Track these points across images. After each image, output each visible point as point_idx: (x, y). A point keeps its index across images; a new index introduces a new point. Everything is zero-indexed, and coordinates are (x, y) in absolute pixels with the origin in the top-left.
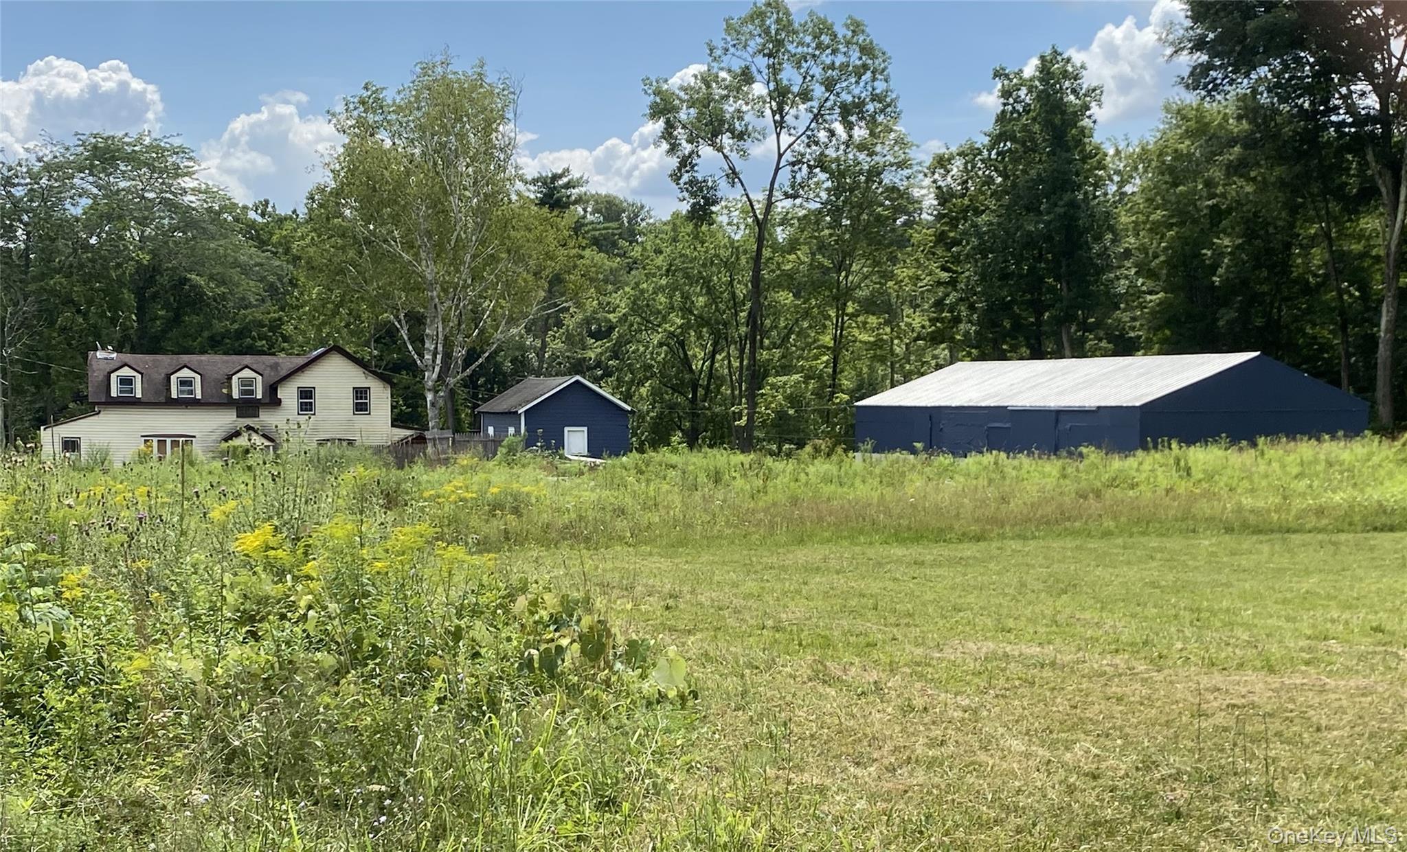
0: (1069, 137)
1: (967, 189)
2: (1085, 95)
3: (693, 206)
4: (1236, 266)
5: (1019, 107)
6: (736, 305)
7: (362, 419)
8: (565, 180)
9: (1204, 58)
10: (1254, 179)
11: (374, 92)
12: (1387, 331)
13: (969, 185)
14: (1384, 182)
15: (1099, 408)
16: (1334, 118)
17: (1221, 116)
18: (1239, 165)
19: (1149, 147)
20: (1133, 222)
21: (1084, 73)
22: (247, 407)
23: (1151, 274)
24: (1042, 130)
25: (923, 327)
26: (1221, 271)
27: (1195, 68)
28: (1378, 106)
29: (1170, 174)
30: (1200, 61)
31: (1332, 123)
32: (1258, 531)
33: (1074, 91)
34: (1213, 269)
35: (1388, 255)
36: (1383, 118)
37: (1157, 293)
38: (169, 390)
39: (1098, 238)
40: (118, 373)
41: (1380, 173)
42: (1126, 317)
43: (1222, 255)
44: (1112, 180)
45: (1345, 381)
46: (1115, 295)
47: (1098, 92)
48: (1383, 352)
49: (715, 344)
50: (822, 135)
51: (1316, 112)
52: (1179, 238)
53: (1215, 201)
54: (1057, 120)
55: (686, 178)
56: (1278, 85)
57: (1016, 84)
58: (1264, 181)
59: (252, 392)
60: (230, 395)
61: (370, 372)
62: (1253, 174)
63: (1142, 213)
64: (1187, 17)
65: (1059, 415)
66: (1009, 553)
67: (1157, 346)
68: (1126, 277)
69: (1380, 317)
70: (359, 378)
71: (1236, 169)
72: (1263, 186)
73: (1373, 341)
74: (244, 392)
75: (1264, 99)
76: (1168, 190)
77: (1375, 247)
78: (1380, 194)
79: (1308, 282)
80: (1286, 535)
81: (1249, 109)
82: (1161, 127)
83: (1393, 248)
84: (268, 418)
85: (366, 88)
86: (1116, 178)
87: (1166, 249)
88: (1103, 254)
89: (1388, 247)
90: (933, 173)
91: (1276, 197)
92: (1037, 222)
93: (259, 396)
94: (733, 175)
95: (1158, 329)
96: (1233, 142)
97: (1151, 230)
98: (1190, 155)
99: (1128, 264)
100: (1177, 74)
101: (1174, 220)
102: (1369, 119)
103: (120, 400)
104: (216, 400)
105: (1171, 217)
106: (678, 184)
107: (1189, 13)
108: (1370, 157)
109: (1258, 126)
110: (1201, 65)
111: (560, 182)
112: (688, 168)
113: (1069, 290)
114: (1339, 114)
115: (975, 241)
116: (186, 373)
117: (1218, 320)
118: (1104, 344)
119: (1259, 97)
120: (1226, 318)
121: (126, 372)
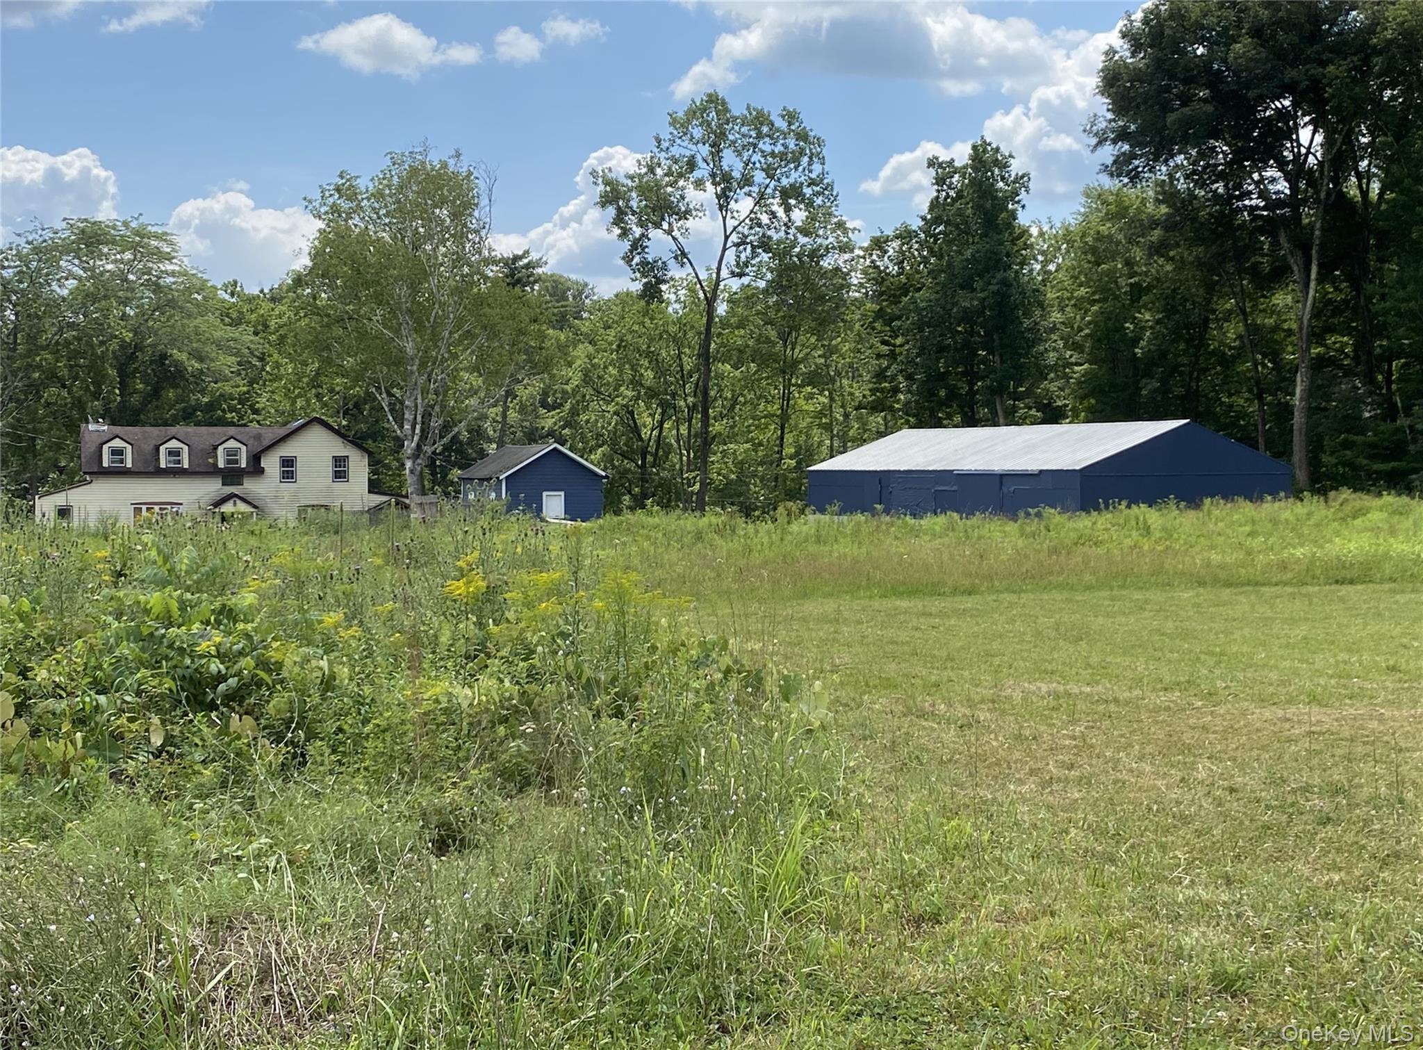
0: (999, 221)
1: (903, 268)
2: (1014, 182)
3: (645, 285)
4: (1156, 338)
5: (952, 193)
6: (684, 378)
7: (340, 486)
8: (525, 261)
9: (1126, 147)
10: (1172, 259)
11: (348, 180)
12: (1301, 400)
13: (905, 264)
14: (1296, 262)
15: (1041, 471)
16: (1247, 202)
17: (1139, 200)
18: (1159, 247)
19: (1072, 229)
20: (1058, 298)
21: (1012, 161)
22: (232, 475)
23: (1077, 347)
24: (974, 214)
25: (864, 396)
26: (1143, 343)
27: (1118, 157)
28: (1287, 191)
29: (1093, 254)
30: (1123, 150)
31: (1245, 206)
32: (1228, 584)
33: (1003, 178)
34: (1135, 341)
35: (1301, 329)
36: (1293, 201)
37: (1081, 365)
38: (158, 460)
39: (1027, 314)
40: (109, 444)
41: (1291, 252)
42: (1053, 387)
43: (1143, 329)
44: (1037, 260)
45: (1262, 446)
46: (1046, 367)
47: (1026, 179)
48: (1298, 419)
49: (663, 414)
50: (765, 219)
51: (1232, 197)
52: (1102, 313)
53: (1136, 279)
54: (988, 205)
55: (637, 259)
56: (1194, 172)
57: (949, 172)
58: (1182, 261)
59: (236, 462)
60: (215, 465)
61: (349, 441)
62: (1172, 253)
63: (1066, 289)
64: (1108, 110)
65: (1003, 478)
66: (1006, 605)
67: (1083, 414)
68: (1054, 349)
69: (1295, 386)
70: (339, 448)
71: (1158, 249)
72: (1181, 265)
73: (1287, 410)
74: (229, 462)
75: (1181, 185)
76: (1090, 269)
77: (1285, 321)
78: (1292, 272)
79: (1224, 354)
80: (1257, 588)
81: (1167, 194)
82: (1082, 210)
83: (1305, 322)
84: (251, 486)
85: (342, 178)
86: (1040, 258)
87: (1090, 323)
88: (1034, 329)
89: (1301, 319)
90: (871, 255)
91: (1194, 276)
92: (972, 299)
93: (244, 465)
94: (682, 256)
95: (1083, 398)
96: (1154, 224)
97: (1075, 305)
98: (1110, 237)
99: (1054, 337)
100: (1101, 162)
101: (1097, 297)
102: (1280, 203)
103: (112, 469)
104: (203, 469)
105: (1094, 293)
106: (631, 266)
107: (1110, 107)
108: (1283, 239)
109: (1177, 210)
110: (1124, 154)
111: (521, 263)
112: (639, 250)
113: (1002, 362)
114: (1251, 199)
115: (914, 317)
116: (174, 444)
117: (1141, 389)
118: (1033, 412)
119: (1176, 182)
120: (1150, 387)
121: (117, 443)
